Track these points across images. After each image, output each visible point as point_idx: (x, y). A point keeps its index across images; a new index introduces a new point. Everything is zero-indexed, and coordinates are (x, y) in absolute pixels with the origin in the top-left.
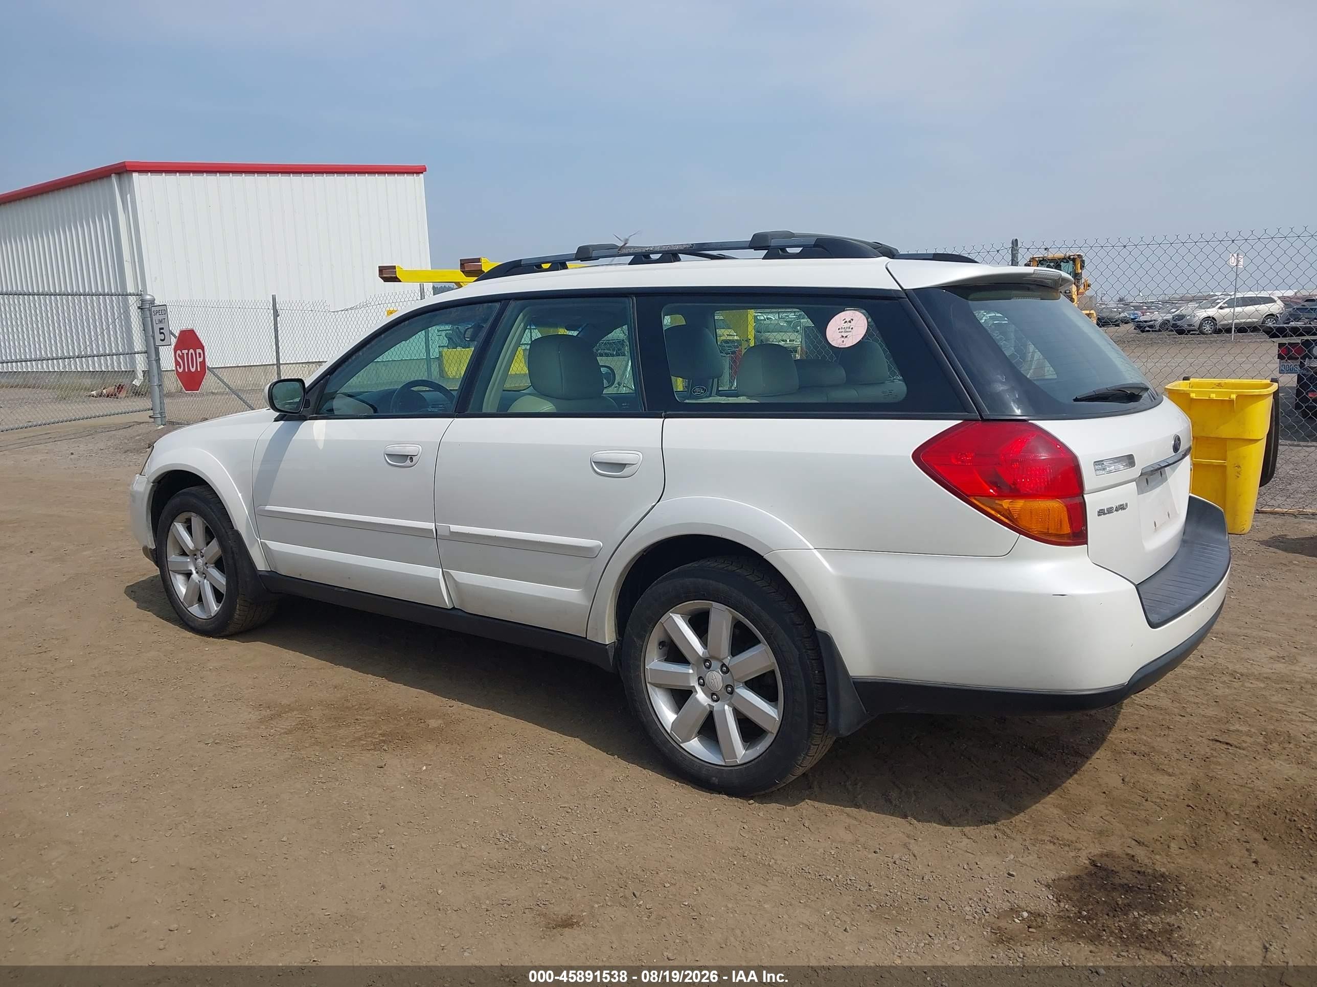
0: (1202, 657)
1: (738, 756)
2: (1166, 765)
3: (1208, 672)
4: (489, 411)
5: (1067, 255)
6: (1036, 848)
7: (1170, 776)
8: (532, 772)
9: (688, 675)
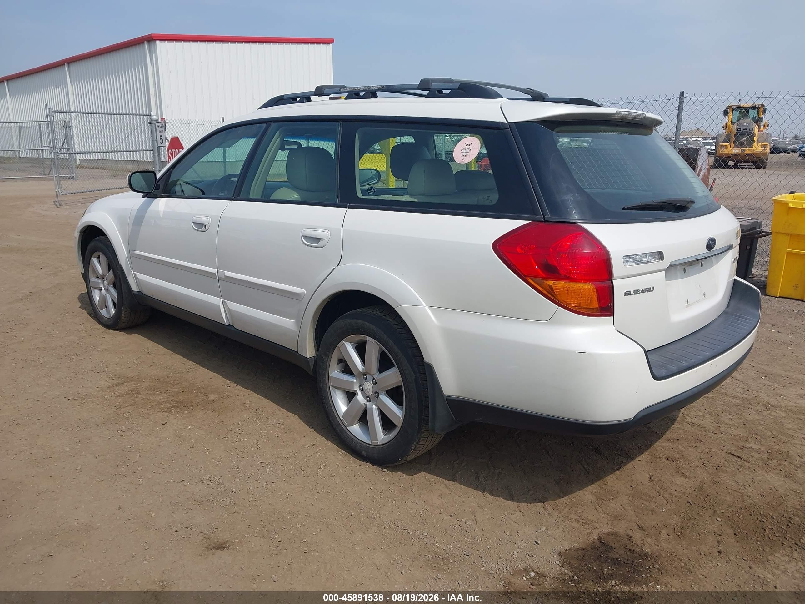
0: (748, 390)
1: (378, 440)
2: (686, 469)
3: (748, 402)
4: (255, 197)
5: (754, 105)
6: (565, 524)
7: (686, 478)
8: (254, 436)
9: (354, 383)
